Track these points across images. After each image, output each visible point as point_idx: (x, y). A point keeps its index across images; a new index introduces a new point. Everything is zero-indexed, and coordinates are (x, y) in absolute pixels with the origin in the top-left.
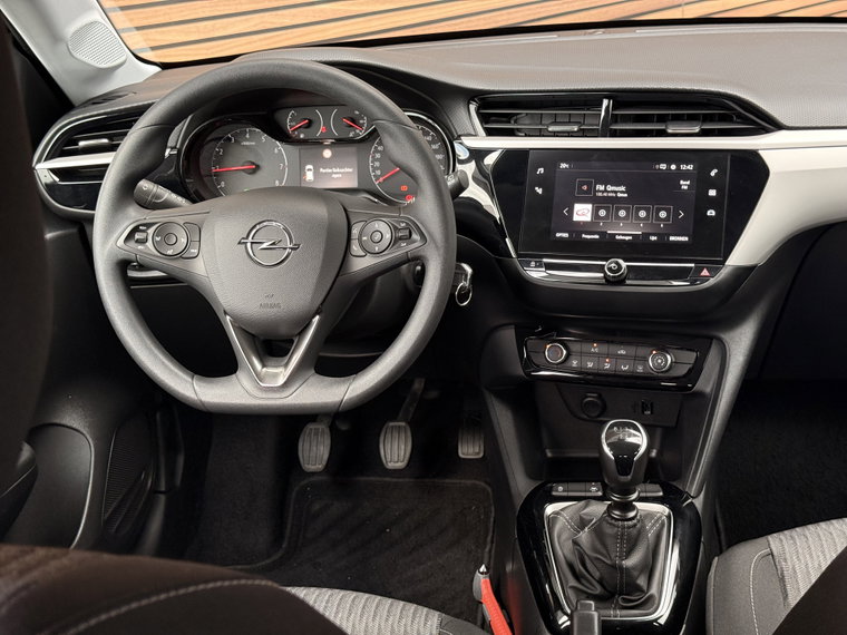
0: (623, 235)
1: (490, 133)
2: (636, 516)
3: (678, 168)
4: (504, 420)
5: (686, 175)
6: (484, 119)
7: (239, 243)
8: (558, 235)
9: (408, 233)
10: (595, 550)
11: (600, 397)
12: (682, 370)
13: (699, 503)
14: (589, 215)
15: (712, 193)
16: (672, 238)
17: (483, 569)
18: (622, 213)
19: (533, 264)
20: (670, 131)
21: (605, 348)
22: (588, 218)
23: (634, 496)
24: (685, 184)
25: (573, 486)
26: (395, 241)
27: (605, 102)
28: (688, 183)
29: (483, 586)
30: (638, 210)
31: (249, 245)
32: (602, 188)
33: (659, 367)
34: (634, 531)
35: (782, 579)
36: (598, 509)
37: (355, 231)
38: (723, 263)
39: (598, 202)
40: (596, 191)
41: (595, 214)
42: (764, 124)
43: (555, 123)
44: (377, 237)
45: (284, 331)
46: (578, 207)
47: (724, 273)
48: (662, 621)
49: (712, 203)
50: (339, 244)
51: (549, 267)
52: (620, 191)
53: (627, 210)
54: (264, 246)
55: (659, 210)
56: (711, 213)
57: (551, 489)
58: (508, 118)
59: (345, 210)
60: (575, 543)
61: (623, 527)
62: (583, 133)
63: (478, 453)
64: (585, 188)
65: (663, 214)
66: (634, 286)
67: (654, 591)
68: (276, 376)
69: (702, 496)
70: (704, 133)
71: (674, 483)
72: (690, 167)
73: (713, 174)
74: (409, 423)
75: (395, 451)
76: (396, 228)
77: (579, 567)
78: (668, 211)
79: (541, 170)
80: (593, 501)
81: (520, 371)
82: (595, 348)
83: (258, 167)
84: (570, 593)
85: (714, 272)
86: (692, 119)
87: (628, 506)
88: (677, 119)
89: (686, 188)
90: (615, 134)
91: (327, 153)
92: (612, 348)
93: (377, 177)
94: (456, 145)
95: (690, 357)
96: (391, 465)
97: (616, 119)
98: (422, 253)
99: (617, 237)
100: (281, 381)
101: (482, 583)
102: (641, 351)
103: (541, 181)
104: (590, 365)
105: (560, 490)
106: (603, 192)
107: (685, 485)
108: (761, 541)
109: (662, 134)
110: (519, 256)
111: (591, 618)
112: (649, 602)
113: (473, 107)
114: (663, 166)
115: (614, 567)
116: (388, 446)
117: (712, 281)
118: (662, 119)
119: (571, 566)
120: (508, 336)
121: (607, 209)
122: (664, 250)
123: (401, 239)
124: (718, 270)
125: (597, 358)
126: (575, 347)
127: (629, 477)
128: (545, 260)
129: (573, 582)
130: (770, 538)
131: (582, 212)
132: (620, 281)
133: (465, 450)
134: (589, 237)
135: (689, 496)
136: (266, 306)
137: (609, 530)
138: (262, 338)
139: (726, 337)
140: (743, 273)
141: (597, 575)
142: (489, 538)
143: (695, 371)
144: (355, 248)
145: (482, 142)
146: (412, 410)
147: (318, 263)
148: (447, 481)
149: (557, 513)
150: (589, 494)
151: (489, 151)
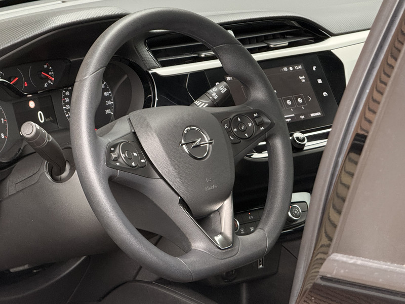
3: (294, 69)
15: (320, 81)
16: (312, 115)
20: (272, 46)
24: (302, 78)
28: (304, 77)
30: (285, 100)
49: (323, 88)
55: (296, 98)
56: (325, 94)
65: (300, 100)
70: (291, 45)
72: (300, 67)
73: (314, 69)
78: (301, 97)
89: (304, 81)
114: (285, 69)
123: (259, 124)
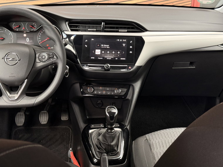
0: (109, 58)
1: (72, 30)
2: (114, 131)
3: (122, 40)
4: (76, 109)
5: (124, 42)
6: (70, 26)
7: (2, 58)
8: (92, 58)
9: (53, 56)
10: (104, 141)
11: (102, 101)
12: (123, 94)
13: (128, 127)
14: (100, 52)
15: (131, 47)
16: (121, 59)
17: (71, 149)
18: (108, 52)
19: (85, 65)
20: (120, 31)
21: (103, 88)
22: (99, 53)
23: (114, 126)
24: (124, 45)
25: (96, 125)
26: (49, 58)
27: (103, 23)
28: (125, 44)
29: (71, 154)
30: (112, 51)
31: (5, 59)
32: (103, 45)
33: (117, 93)
34: (114, 135)
35: (150, 146)
36: (104, 130)
37: (37, 56)
38: (134, 65)
39: (102, 49)
40: (101, 46)
41: (101, 52)
42: (142, 30)
43: (89, 28)
44: (44, 57)
45: (16, 84)
46: (97, 50)
47: (134, 68)
48: (121, 158)
49: (131, 50)
50: (33, 59)
51: (89, 66)
52: (108, 46)
53: (110, 51)
54: (10, 59)
55: (118, 51)
56: (131, 52)
57: (90, 126)
58: (77, 26)
59: (34, 50)
60: (98, 139)
61: (111, 134)
62: (97, 31)
63: (67, 119)
64: (98, 45)
65: (119, 53)
66: (112, 71)
67: (119, 151)
68: (14, 97)
69: (129, 126)
70: (128, 32)
71: (122, 123)
72: (125, 40)
73: (131, 42)
74: (47, 111)
75: (44, 119)
76: (49, 55)
77: (99, 146)
78: (120, 52)
79: (87, 41)
80: (102, 129)
81: (81, 95)
82: (101, 88)
83: (4, 39)
84: (97, 153)
85: (132, 67)
86: (125, 28)
87: (112, 129)
88: (121, 28)
89: (124, 46)
90: (105, 31)
91: (25, 35)
92: (105, 88)
93: (40, 42)
94: (63, 33)
95: (125, 90)
96: (42, 123)
97: (106, 27)
98: (57, 62)
99: (107, 58)
100: (16, 98)
101: (70, 153)
102: (113, 89)
103: (87, 43)
104: (100, 93)
105: (93, 126)
106: (103, 47)
107: (124, 123)
108: (144, 136)
109: (117, 32)
110: (81, 63)
111: (106, 158)
112: (118, 154)
113: (67, 23)
114: (118, 40)
115: (109, 145)
116: (42, 118)
117: (132, 70)
118: (117, 28)
119: (97, 146)
120: (77, 85)
121: (104, 51)
122: (119, 62)
123: (51, 58)
124: (133, 67)
125: (101, 91)
126: (96, 88)
127: (113, 121)
128: (88, 65)
129: (98, 150)
130: (146, 135)
131: (98, 52)
132: (108, 70)
133: (63, 118)
134: (100, 58)
135: (126, 126)
136: (11, 77)
137: (107, 135)
138: (9, 86)
139: (134, 85)
140: (139, 67)
141: (104, 147)
142: (70, 142)
143: (126, 94)
144: (37, 60)
145: (70, 33)
146: (48, 108)
147: (27, 64)
148: (58, 127)
149: (92, 132)
150: (100, 127)
151: (72, 35)
